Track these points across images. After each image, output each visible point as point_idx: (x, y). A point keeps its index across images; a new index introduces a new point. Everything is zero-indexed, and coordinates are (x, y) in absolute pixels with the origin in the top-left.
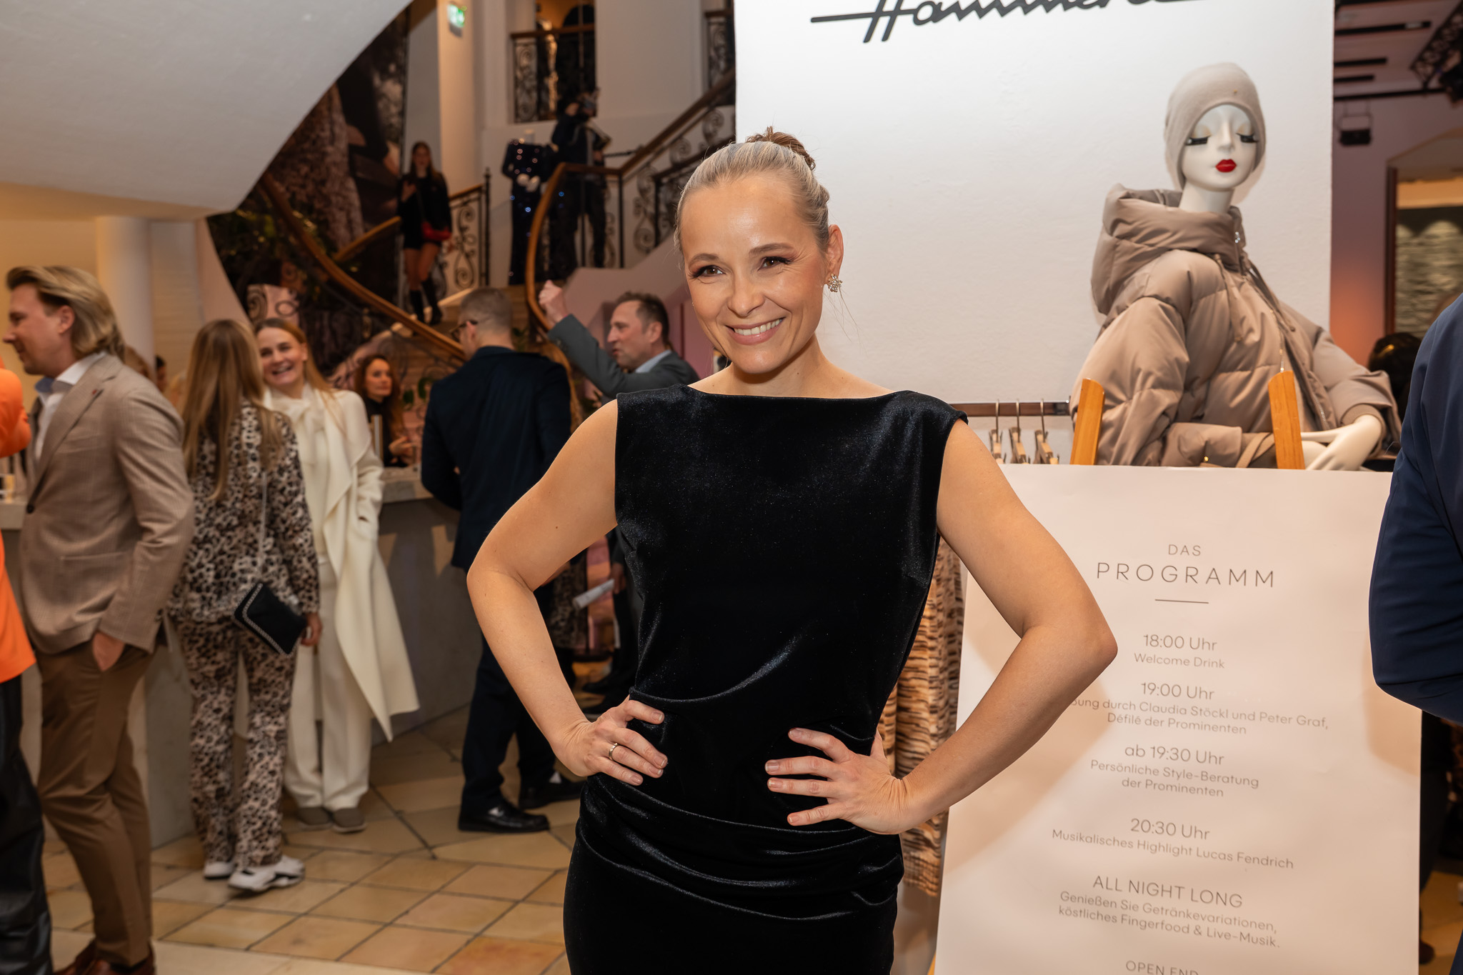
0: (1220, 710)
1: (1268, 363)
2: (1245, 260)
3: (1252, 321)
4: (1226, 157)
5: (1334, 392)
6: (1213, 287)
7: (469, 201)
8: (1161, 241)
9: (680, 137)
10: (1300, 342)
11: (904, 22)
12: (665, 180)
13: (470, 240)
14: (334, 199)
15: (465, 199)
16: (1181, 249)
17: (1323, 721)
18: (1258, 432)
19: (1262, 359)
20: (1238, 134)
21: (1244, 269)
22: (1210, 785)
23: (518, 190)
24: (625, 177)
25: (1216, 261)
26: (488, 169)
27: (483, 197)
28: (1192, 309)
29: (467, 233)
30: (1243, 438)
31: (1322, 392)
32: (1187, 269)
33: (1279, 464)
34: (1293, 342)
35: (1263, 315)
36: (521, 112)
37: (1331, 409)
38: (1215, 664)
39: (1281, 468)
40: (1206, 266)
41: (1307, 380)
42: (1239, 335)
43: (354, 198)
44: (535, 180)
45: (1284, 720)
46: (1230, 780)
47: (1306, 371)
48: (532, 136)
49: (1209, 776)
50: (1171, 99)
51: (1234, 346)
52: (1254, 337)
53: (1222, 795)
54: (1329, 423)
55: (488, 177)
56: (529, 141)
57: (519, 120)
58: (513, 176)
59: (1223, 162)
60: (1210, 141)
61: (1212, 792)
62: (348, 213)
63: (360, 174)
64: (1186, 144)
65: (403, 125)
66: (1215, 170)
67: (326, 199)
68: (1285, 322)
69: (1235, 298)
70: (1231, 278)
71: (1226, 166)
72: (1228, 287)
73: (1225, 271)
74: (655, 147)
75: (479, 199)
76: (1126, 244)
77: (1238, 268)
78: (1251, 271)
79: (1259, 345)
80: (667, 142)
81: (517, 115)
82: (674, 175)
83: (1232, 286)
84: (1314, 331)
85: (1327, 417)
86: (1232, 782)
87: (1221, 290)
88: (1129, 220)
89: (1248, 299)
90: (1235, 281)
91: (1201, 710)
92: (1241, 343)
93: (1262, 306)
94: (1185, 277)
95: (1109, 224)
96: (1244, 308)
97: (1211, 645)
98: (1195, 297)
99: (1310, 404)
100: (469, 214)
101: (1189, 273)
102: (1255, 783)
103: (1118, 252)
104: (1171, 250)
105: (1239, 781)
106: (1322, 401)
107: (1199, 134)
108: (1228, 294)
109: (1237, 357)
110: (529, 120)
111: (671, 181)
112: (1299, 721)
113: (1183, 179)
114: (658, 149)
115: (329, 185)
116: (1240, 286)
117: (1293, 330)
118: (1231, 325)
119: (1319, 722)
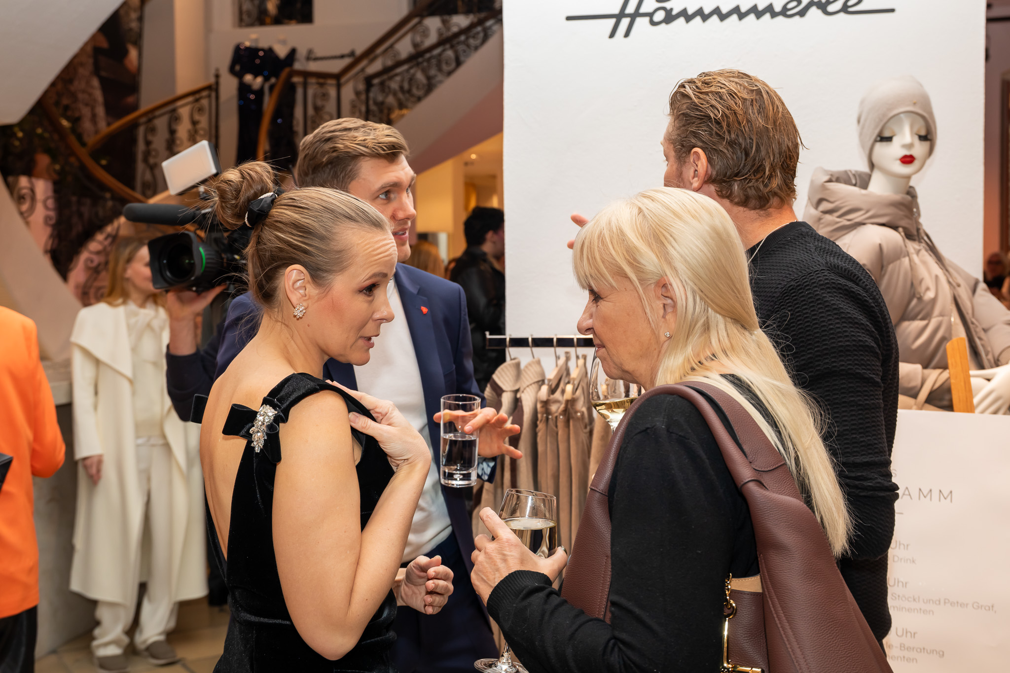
0: (914, 597)
1: (941, 315)
2: (921, 231)
3: (929, 282)
4: (908, 153)
5: (990, 333)
6: (899, 254)
7: (201, 98)
8: (856, 217)
9: (391, 46)
10: (964, 293)
11: (642, 23)
12: (376, 81)
13: (202, 132)
14: (80, 96)
15: (197, 96)
16: (873, 224)
17: (993, 606)
18: (935, 368)
19: (936, 311)
20: (917, 134)
21: (920, 237)
22: (906, 654)
23: (244, 89)
24: (343, 80)
25: (900, 233)
26: (217, 70)
27: (213, 94)
28: (883, 272)
29: (199, 126)
30: (923, 373)
31: (982, 334)
32: (878, 241)
33: (955, 407)
34: (959, 296)
35: (937, 277)
36: (245, 17)
37: (989, 349)
38: (909, 561)
39: (957, 411)
40: (892, 238)
41: (971, 326)
42: (919, 293)
43: (98, 94)
44: (259, 80)
45: (962, 605)
46: (922, 650)
47: (970, 320)
48: (256, 40)
49: (906, 647)
50: (862, 102)
51: (914, 302)
52: (930, 295)
53: (917, 662)
54: (989, 360)
55: (217, 76)
56: (254, 45)
57: (243, 24)
58: (239, 75)
59: (905, 156)
60: (895, 139)
61: (909, 660)
62: (93, 108)
63: (103, 74)
64: (876, 141)
65: (141, 29)
66: (899, 162)
67: (74, 96)
68: (953, 280)
69: (915, 264)
70: (912, 246)
71: (908, 160)
72: (910, 255)
73: (907, 241)
74: (370, 53)
75: (209, 96)
76: (828, 217)
77: (916, 238)
78: (926, 238)
79: (934, 301)
80: (379, 50)
81: (241, 20)
82: (385, 77)
83: (912, 254)
84: (973, 283)
85: (987, 355)
86: (924, 652)
87: (904, 257)
88: (832, 199)
89: (924, 263)
90: (914, 249)
91: (899, 596)
92: (920, 299)
93: (936, 269)
94: (878, 248)
95: (815, 200)
96: (922, 272)
97: (906, 546)
98: (885, 263)
99: (974, 345)
100: (200, 110)
101: (880, 245)
102: (941, 653)
103: (822, 223)
104: (864, 224)
105: (929, 651)
106: (983, 342)
107: (887, 134)
108: (910, 260)
109: (917, 309)
110: (251, 25)
111: (382, 84)
112: (975, 606)
113: (872, 166)
114: (372, 56)
115: (76, 83)
116: (918, 252)
117: (959, 286)
118: (912, 284)
119: (989, 607)
